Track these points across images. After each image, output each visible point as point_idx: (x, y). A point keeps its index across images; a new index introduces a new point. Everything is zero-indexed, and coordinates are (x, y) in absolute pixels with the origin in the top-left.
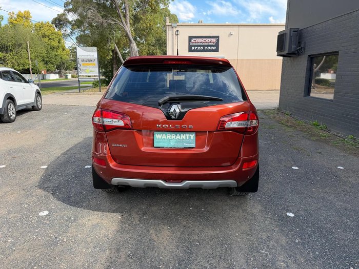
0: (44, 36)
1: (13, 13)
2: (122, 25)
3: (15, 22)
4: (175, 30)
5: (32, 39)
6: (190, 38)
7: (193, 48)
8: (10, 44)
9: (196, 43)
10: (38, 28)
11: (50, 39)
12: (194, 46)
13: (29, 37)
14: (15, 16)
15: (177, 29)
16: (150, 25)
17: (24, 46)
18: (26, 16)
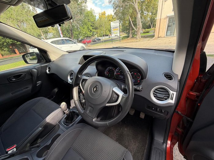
1: (100, 13)
2: (133, 4)
3: (101, 17)
8: (98, 26)
10: (108, 18)
13: (104, 22)
18: (104, 14)
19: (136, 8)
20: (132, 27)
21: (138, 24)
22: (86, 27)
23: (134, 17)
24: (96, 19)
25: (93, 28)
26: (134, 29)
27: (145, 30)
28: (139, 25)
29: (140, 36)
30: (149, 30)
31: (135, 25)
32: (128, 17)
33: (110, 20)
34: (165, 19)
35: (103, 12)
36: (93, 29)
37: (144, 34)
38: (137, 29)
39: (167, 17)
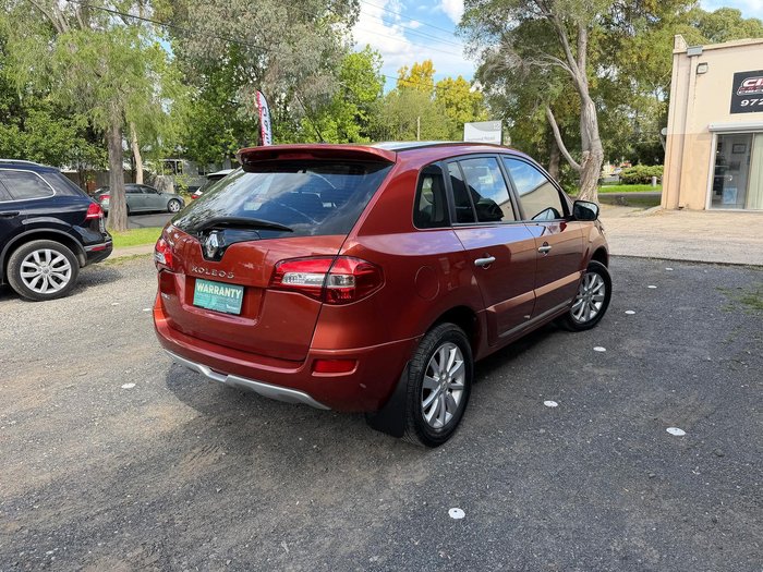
0: (449, 105)
1: (406, 68)
2: (567, 68)
3: (406, 84)
4: (695, 62)
5: (427, 112)
6: (739, 78)
7: (745, 103)
8: (391, 124)
9: (755, 88)
10: (442, 91)
11: (459, 109)
12: (749, 97)
13: (422, 109)
14: (408, 73)
15: (701, 60)
16: (639, 58)
17: (411, 127)
18: (425, 71)
19: (580, 82)
20: (559, 150)
21: (585, 145)
22: (332, 123)
23: (567, 112)
24: (382, 91)
25: (365, 130)
26: (567, 162)
27: (634, 168)
28: (590, 149)
29: (596, 194)
30: (650, 169)
31: (574, 144)
32: (542, 113)
33: (455, 101)
34: (700, 137)
35: (420, 64)
36: (363, 135)
37: (624, 186)
38: (579, 163)
39: (712, 132)
